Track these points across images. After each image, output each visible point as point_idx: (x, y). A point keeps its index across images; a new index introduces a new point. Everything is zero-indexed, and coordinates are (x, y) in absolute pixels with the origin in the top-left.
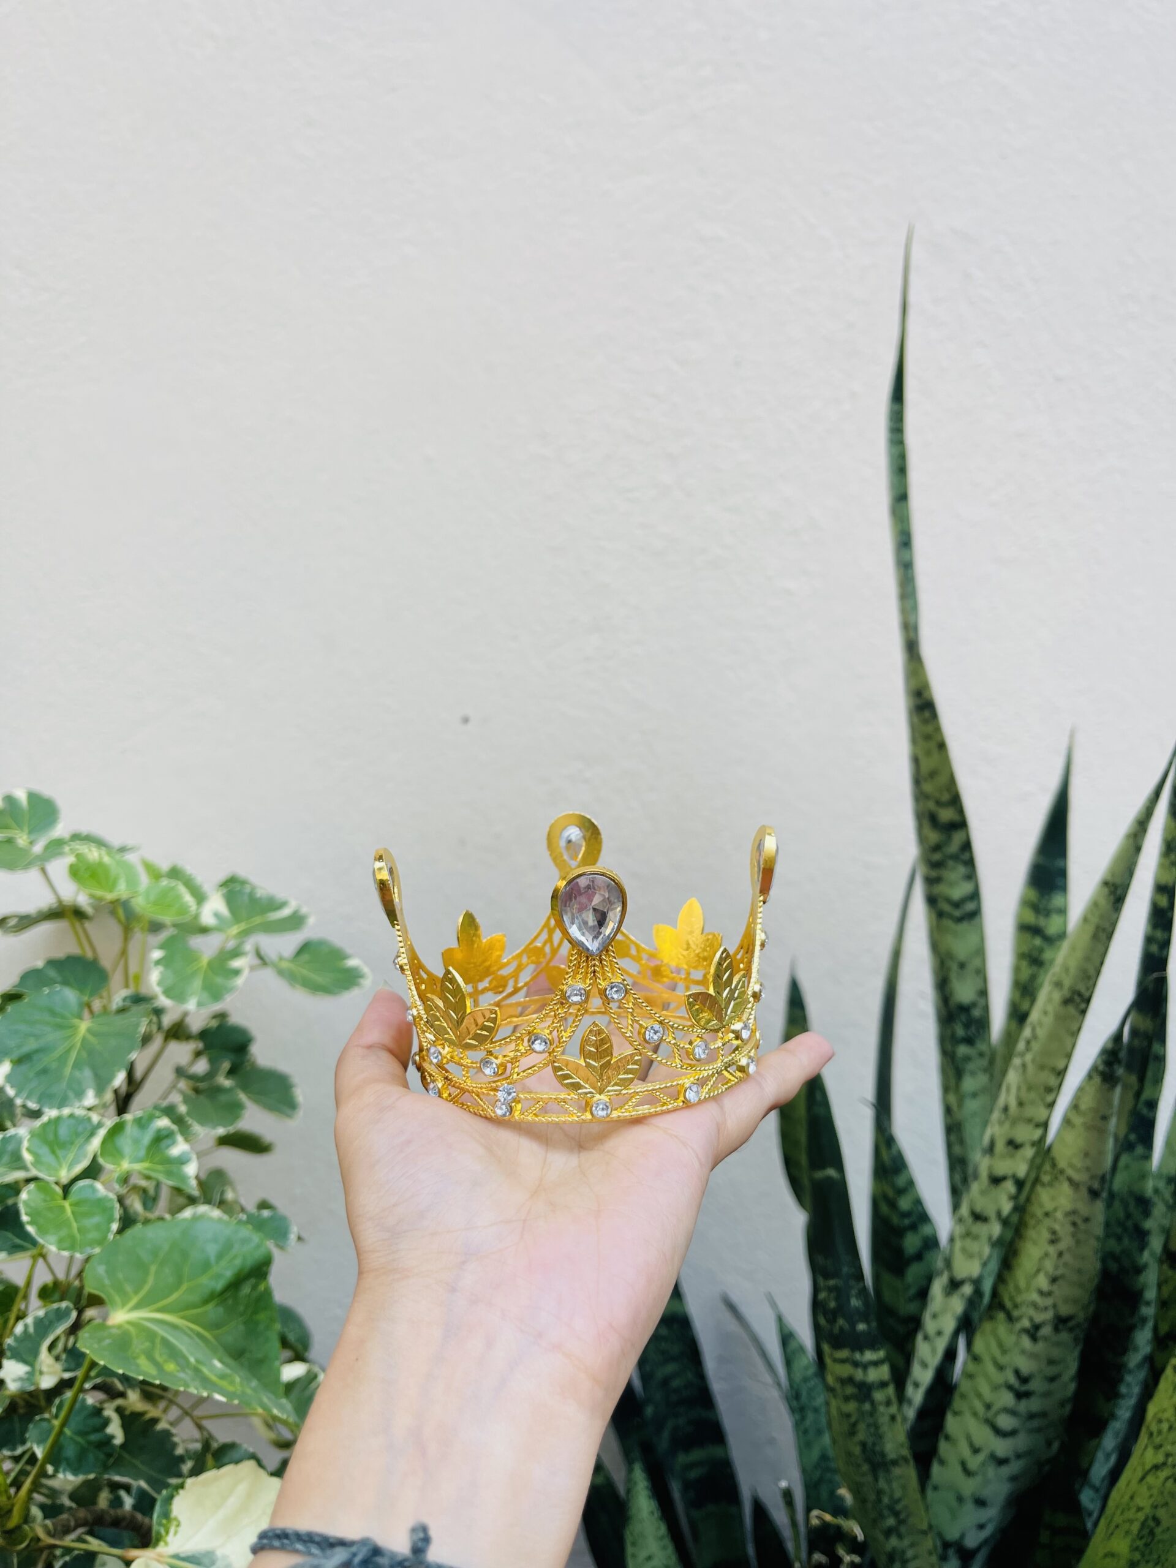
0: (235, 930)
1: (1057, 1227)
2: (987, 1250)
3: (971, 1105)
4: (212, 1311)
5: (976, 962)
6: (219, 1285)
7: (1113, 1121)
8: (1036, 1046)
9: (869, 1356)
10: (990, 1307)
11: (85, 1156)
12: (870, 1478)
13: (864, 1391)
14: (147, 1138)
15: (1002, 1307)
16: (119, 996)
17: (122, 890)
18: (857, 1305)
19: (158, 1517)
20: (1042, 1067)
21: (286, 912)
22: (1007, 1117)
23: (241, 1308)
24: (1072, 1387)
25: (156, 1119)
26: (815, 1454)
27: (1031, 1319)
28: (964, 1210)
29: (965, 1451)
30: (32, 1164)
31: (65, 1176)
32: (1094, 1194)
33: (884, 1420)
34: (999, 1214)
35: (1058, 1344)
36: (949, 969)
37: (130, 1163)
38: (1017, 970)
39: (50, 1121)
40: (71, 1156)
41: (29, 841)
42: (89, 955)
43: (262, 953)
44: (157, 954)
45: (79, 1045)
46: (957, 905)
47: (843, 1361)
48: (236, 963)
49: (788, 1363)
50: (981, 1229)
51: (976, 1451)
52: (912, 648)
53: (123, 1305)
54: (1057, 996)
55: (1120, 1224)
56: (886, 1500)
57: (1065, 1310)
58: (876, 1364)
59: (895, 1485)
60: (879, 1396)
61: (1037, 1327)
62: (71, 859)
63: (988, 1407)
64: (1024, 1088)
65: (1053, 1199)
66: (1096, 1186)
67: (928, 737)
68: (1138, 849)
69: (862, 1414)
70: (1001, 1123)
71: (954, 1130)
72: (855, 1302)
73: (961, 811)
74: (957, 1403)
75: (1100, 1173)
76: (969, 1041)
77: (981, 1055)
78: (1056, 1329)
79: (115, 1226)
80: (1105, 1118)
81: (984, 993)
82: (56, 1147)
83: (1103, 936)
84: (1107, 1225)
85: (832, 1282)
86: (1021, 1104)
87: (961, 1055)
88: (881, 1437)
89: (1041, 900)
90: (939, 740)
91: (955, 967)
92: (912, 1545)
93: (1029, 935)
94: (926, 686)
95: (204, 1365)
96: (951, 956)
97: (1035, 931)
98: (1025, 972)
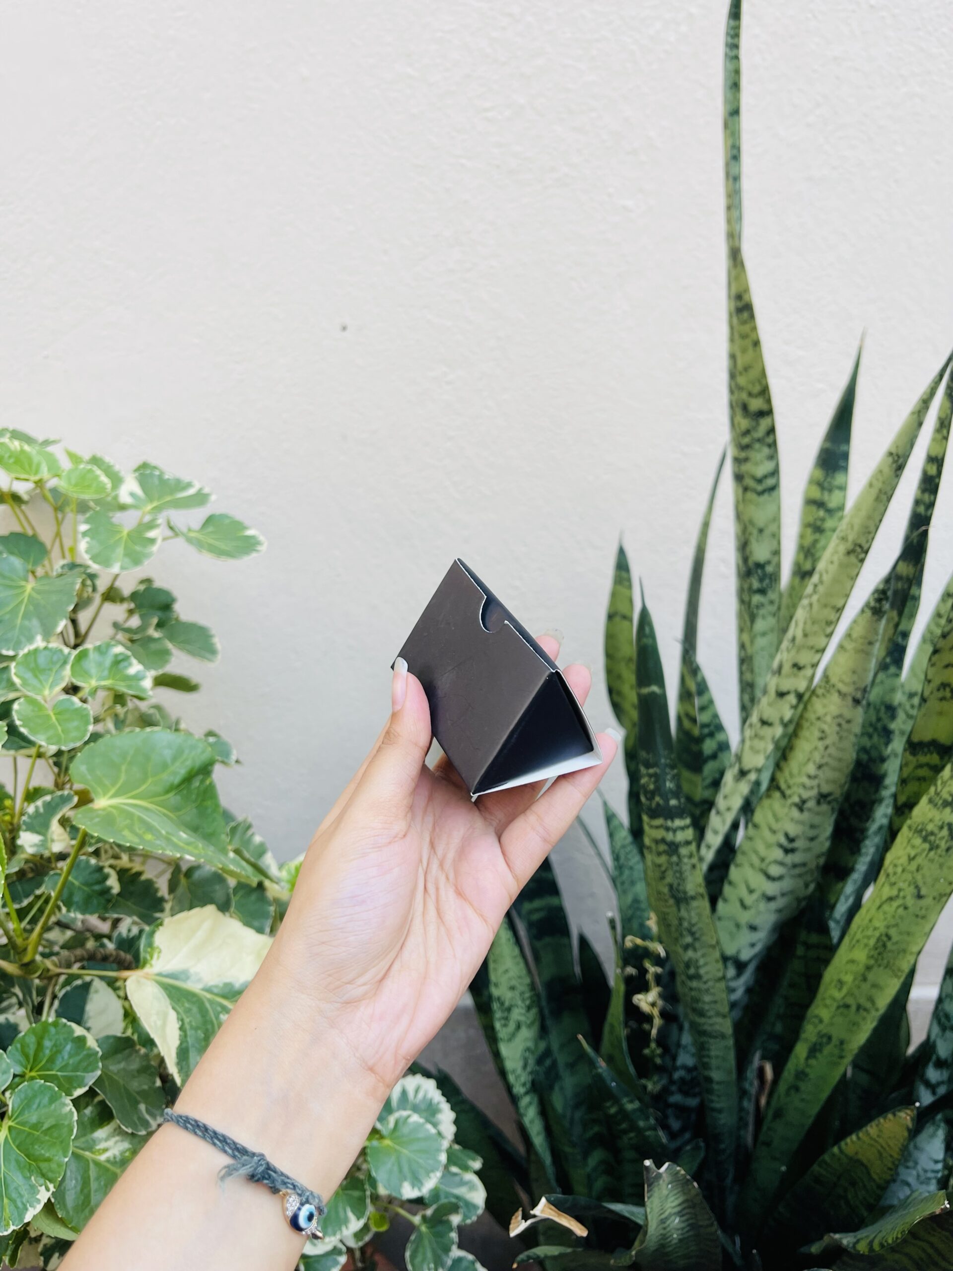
0: (149, 507)
1: (825, 727)
2: (770, 747)
3: (761, 642)
4: (173, 798)
5: (772, 528)
6: (177, 780)
7: (877, 645)
8: (821, 589)
9: (678, 823)
10: (769, 789)
11: (62, 679)
12: (674, 909)
13: (673, 848)
14: (108, 661)
15: (778, 788)
16: (58, 565)
18: (671, 786)
19: (145, 946)
20: (825, 606)
21: (191, 491)
22: (793, 646)
23: (194, 797)
24: (827, 844)
26: (629, 899)
27: (800, 796)
28: (754, 719)
29: (743, 892)
30: (21, 686)
32: (857, 702)
33: (686, 868)
34: (782, 720)
35: (818, 814)
36: (750, 534)
38: (802, 536)
39: (30, 652)
40: (51, 679)
42: (30, 532)
46: (760, 481)
47: (657, 827)
48: (151, 534)
49: (611, 835)
50: (767, 732)
51: (751, 891)
52: (735, 255)
53: (105, 794)
54: (842, 549)
55: (871, 725)
56: (685, 924)
57: (826, 789)
58: (683, 828)
59: (693, 914)
60: (684, 851)
61: (804, 802)
63: (763, 860)
64: (809, 622)
65: (825, 706)
66: (859, 695)
67: (744, 337)
68: (920, 424)
69: (671, 864)
70: (788, 650)
71: (745, 661)
72: (669, 785)
73: (769, 401)
74: (739, 858)
75: (863, 686)
76: (762, 591)
77: (772, 602)
78: (819, 803)
80: (870, 643)
81: (777, 553)
82: (38, 673)
83: (884, 498)
84: (863, 726)
85: (651, 771)
86: (805, 635)
87: (756, 604)
88: (684, 880)
89: (825, 480)
90: (755, 338)
91: (755, 532)
92: (703, 956)
93: (814, 508)
94: (747, 290)
95: (173, 835)
96: (751, 522)
97: (820, 504)
98: (810, 538)
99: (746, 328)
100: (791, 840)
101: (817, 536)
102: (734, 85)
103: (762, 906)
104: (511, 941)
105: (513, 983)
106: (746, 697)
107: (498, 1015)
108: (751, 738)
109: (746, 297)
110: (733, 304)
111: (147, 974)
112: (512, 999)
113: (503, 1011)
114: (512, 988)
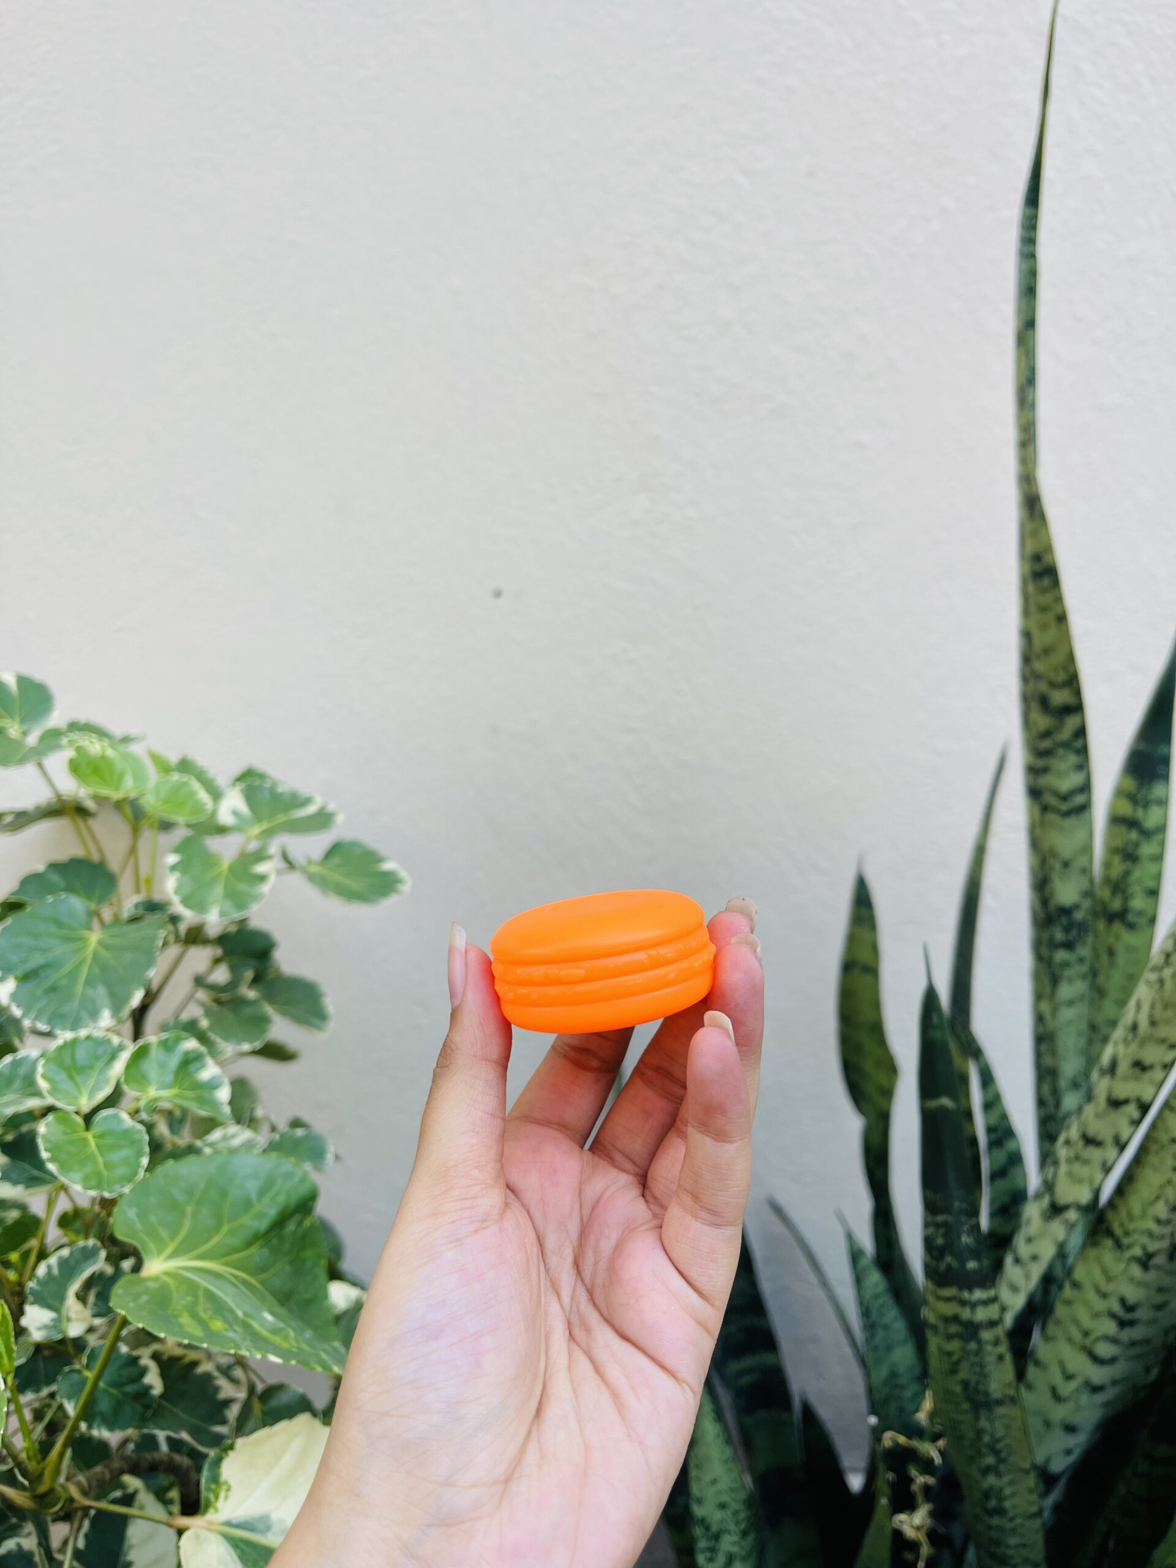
0: (256, 830)
2: (1099, 1177)
3: (1067, 1014)
4: (257, 1253)
5: (1082, 861)
6: (263, 1225)
9: (979, 1294)
11: (107, 1081)
12: (971, 1417)
13: (971, 1330)
14: (174, 1061)
15: (1110, 1233)
16: (129, 902)
17: (128, 787)
18: (968, 1241)
19: (207, 1482)
21: (311, 809)
22: (1133, 1037)
23: (287, 1246)
25: (183, 1041)
27: (1144, 1248)
28: (1073, 1132)
29: (1056, 1377)
30: (49, 1092)
31: (86, 1104)
33: (990, 1360)
34: (1115, 1139)
35: (1170, 1273)
36: (1052, 868)
37: (157, 1089)
38: (1107, 864)
39: (65, 1045)
40: (91, 1082)
41: (21, 731)
42: (96, 858)
43: (291, 856)
44: (172, 859)
45: (89, 960)
46: (1065, 798)
47: (948, 1299)
48: (261, 868)
49: (858, 1280)
50: (1095, 1154)
52: (1032, 503)
53: (160, 1252)
56: (986, 1439)
58: (986, 1303)
59: (997, 1424)
60: (986, 1335)
61: (1149, 1256)
62: (70, 753)
63: (1086, 1334)
64: (1160, 1005)
67: (1044, 609)
69: (966, 1353)
70: (1126, 1042)
71: (1044, 1039)
72: (965, 1240)
73: (1078, 693)
74: (1051, 1329)
76: (1069, 946)
77: (1081, 960)
78: (1171, 1258)
79: (145, 1161)
81: (1087, 894)
82: (74, 1073)
85: (940, 1218)
87: (1058, 961)
88: (985, 1376)
89: (1139, 790)
90: (1059, 611)
91: (1058, 866)
92: (1011, 1483)
93: (1123, 829)
94: (1049, 549)
95: (254, 1319)
96: (1053, 853)
97: (1132, 823)
98: (1118, 868)
99: (1048, 598)
100: (1129, 1308)
101: (1129, 864)
102: (1029, 290)
103: (1085, 1398)
104: (721, 1437)
105: (725, 1498)
106: (1046, 1088)
107: (702, 1544)
108: (1069, 1161)
109: (1047, 559)
110: (1027, 568)
111: (210, 1523)
112: (722, 1521)
113: (709, 1539)
114: (722, 1506)
